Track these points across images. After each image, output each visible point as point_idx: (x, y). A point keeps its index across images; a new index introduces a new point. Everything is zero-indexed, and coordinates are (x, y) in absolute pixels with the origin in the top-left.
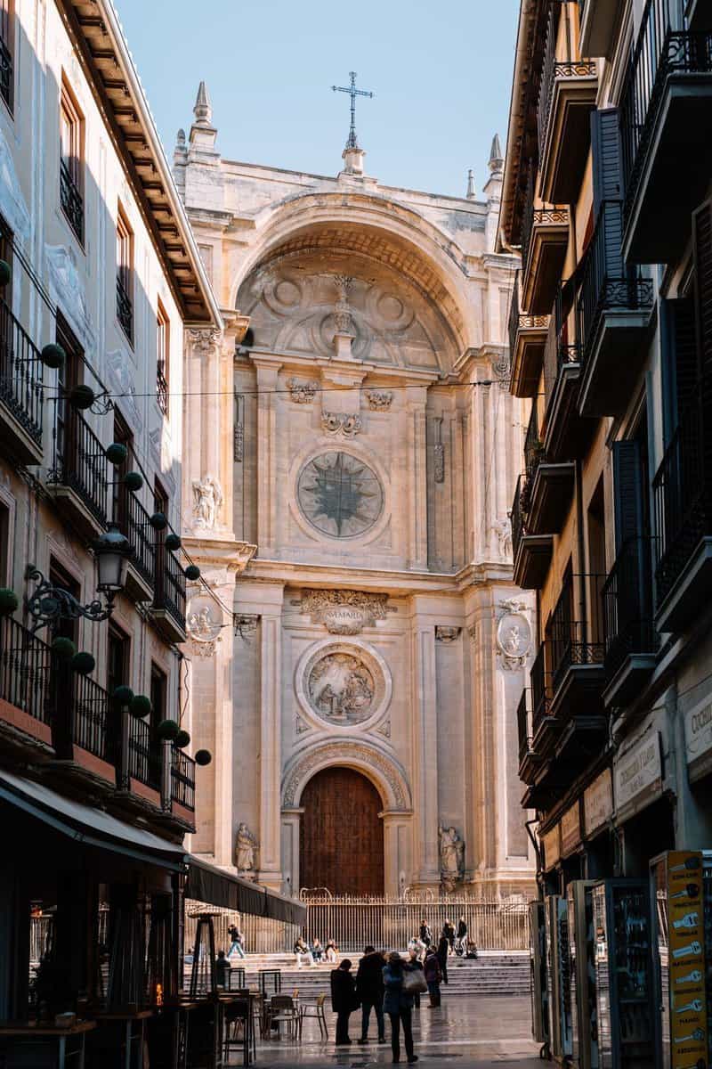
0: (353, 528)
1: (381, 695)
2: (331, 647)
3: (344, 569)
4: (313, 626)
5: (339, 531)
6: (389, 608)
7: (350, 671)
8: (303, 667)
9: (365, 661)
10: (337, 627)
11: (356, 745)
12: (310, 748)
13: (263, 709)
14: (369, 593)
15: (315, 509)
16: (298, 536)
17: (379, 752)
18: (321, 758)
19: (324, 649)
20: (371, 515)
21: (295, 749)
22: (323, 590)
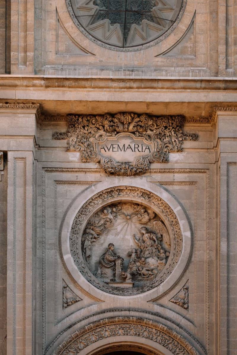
0: (144, 34)
1: (177, 254)
2: (110, 192)
3: (112, 80)
4: (83, 165)
5: (125, 39)
6: (186, 135)
7: (140, 226)
8: (71, 220)
9: (157, 211)
10: (116, 165)
11: (140, 320)
12: (78, 325)
13: (9, 274)
14: (158, 117)
15: (92, 13)
16: (68, 51)
17: (171, 329)
18: (94, 339)
19: (100, 195)
20: (169, 15)
21: (60, 326)
22: (94, 116)
